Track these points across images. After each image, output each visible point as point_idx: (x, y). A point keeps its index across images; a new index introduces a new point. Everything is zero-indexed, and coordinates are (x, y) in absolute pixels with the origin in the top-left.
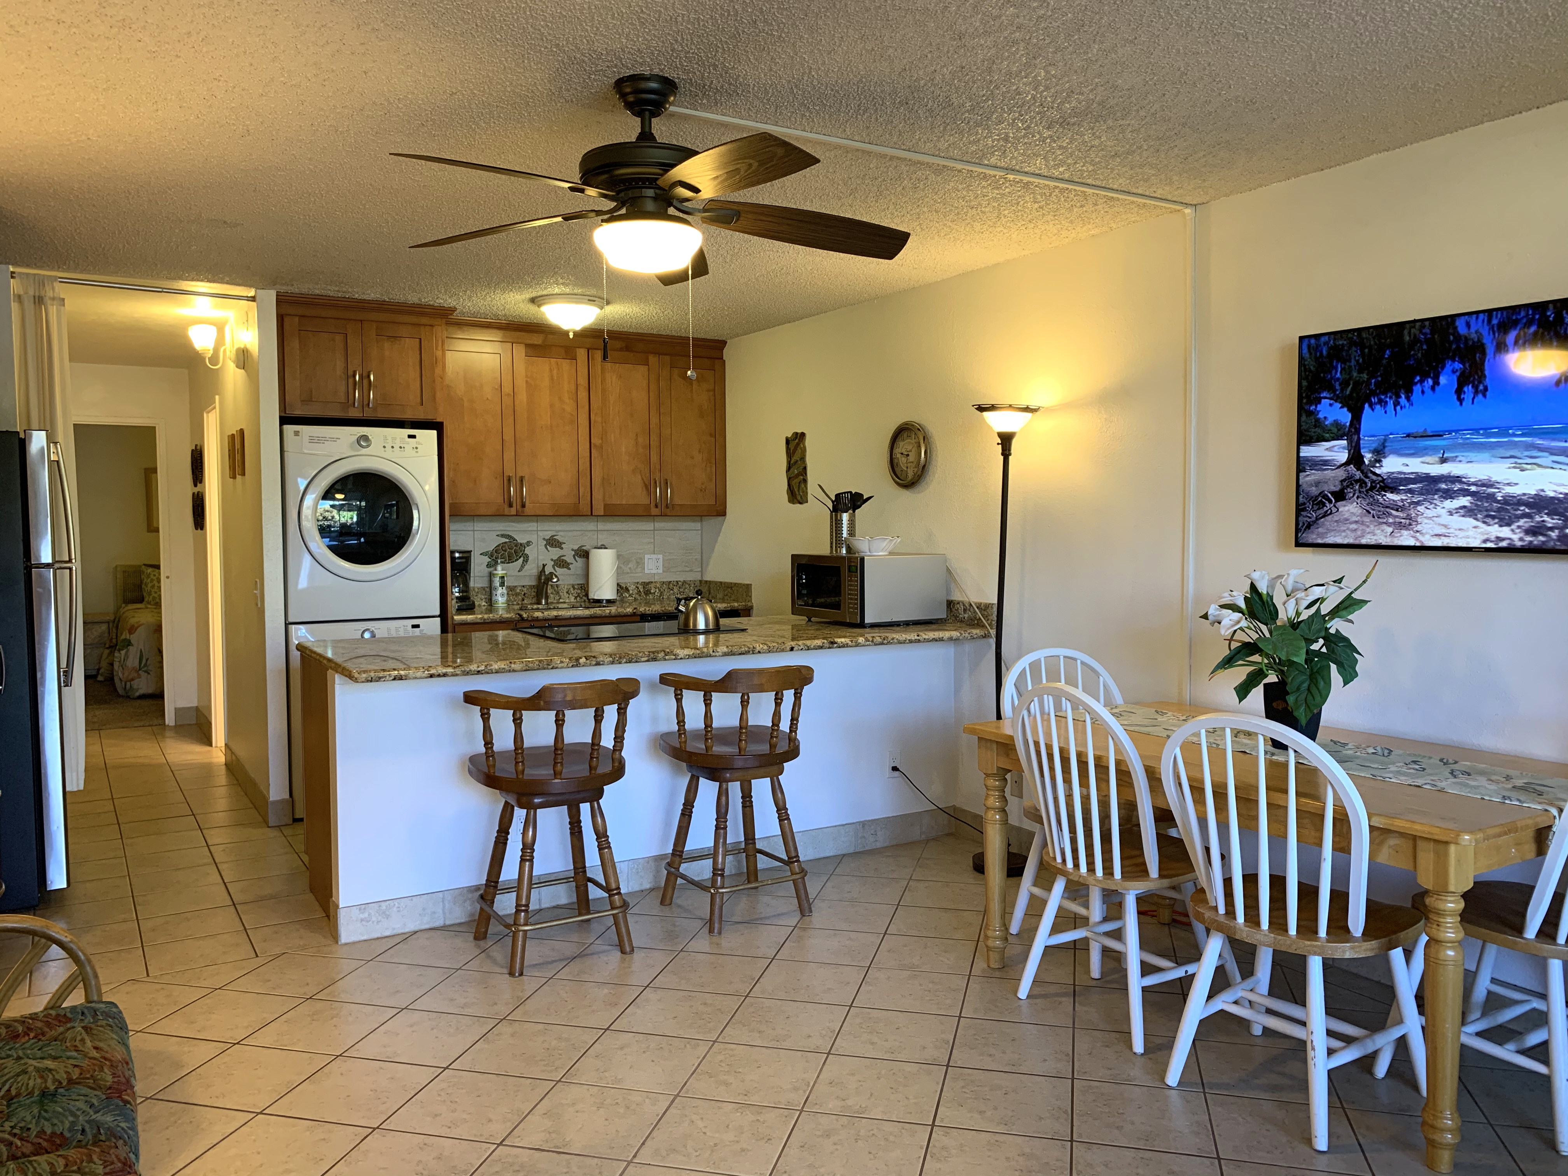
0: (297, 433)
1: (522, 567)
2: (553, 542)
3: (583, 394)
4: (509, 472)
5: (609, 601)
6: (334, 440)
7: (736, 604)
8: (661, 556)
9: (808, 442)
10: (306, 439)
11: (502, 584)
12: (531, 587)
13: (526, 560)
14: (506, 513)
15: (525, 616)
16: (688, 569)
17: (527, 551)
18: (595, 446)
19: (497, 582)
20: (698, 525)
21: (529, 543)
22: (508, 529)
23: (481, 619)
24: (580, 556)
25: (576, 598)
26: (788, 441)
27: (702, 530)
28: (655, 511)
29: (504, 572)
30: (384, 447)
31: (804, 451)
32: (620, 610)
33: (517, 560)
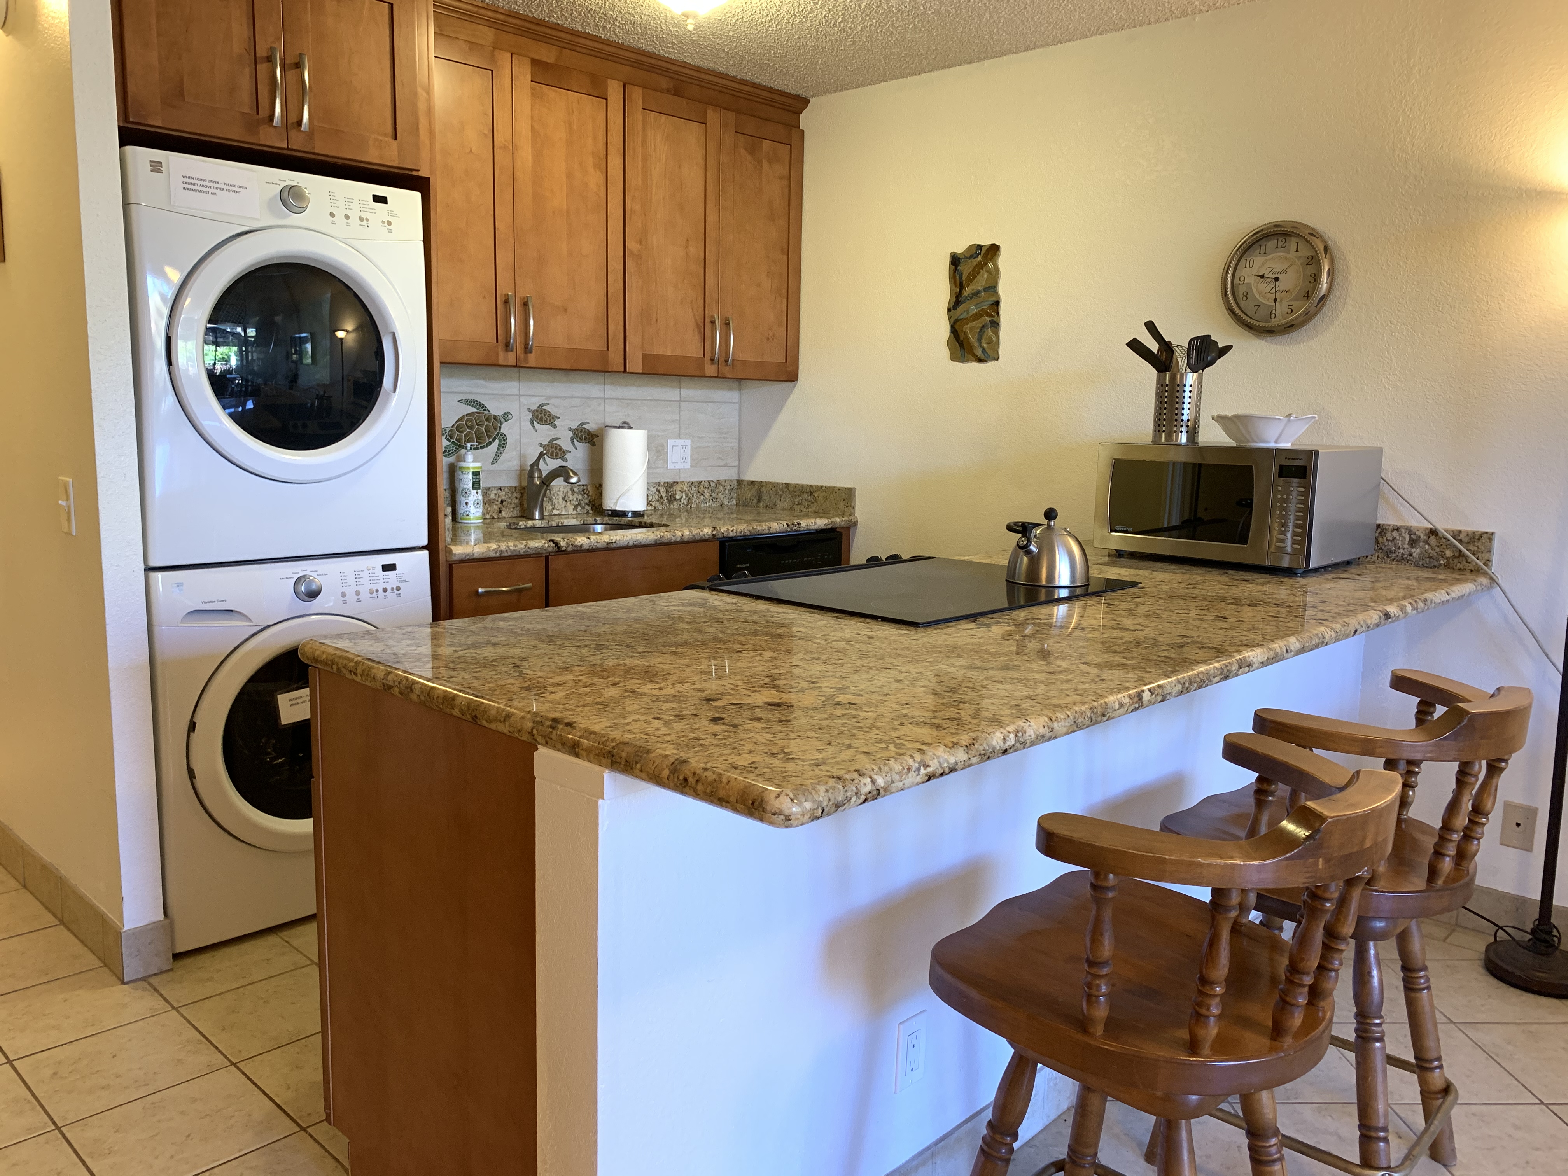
0: (156, 167)
1: (498, 455)
2: (542, 416)
3: (615, 162)
4: (505, 289)
5: (636, 514)
6: (236, 189)
7: (838, 520)
8: (688, 442)
9: (1003, 261)
10: (177, 182)
11: (476, 485)
12: (513, 489)
13: (503, 445)
14: (501, 362)
15: (563, 544)
16: (722, 463)
17: (505, 428)
18: (632, 253)
19: (467, 481)
20: (733, 396)
21: (507, 416)
22: (475, 390)
23: (496, 551)
24: (580, 440)
25: (576, 507)
26: (955, 260)
27: (740, 403)
28: (710, 370)
29: (478, 465)
30: (332, 215)
31: (995, 274)
32: (695, 531)
33: (490, 443)
